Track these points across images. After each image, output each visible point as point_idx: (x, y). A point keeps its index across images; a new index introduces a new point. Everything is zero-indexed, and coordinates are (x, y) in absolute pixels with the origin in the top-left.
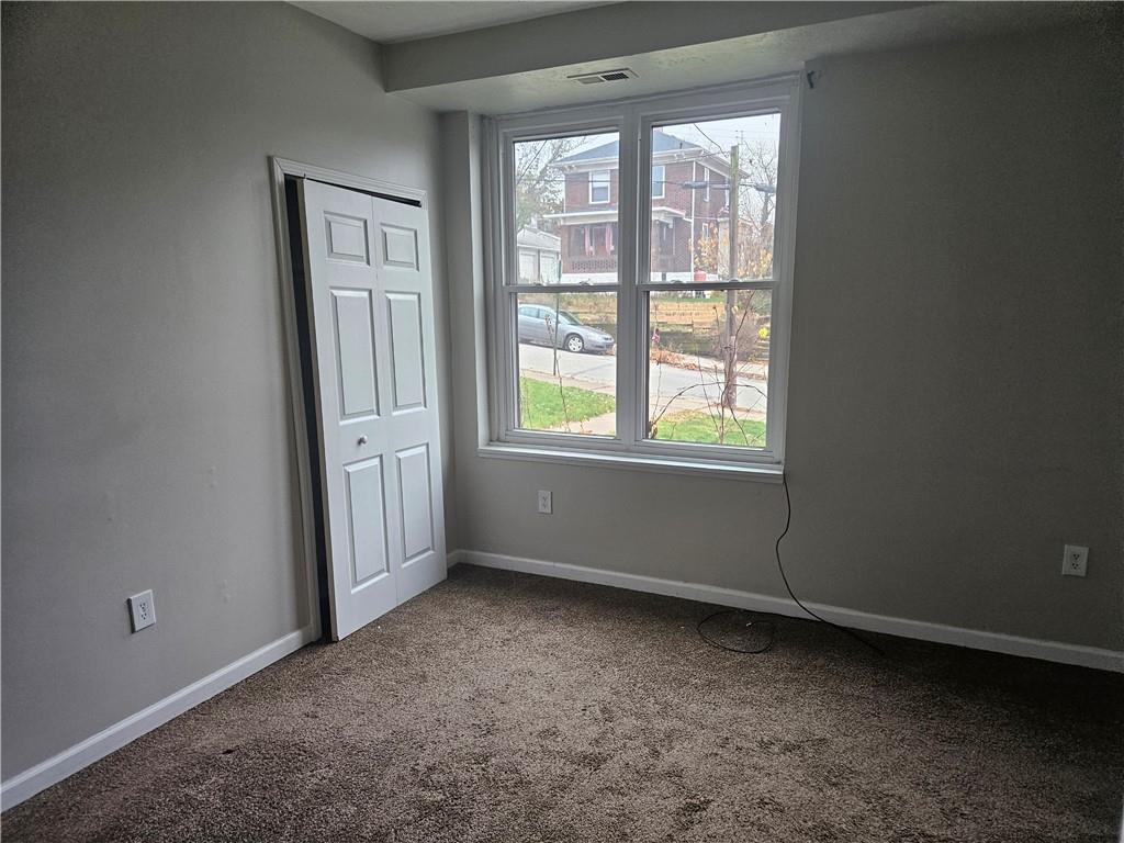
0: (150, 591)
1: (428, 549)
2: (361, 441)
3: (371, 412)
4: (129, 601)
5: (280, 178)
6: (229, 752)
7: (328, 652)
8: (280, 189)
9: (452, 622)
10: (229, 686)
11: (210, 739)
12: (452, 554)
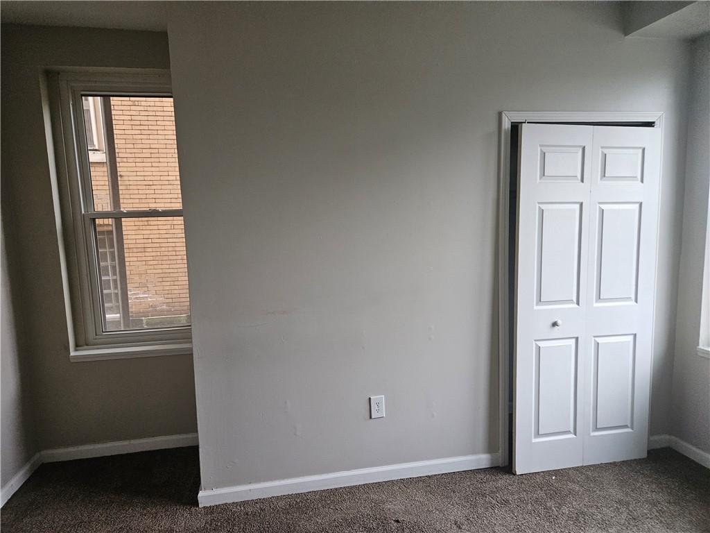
0: (383, 396)
1: (626, 426)
2: (555, 324)
3: (570, 301)
4: (370, 398)
5: (506, 125)
6: (398, 521)
7: (503, 480)
8: (506, 134)
9: (620, 502)
10: (430, 474)
11: (395, 506)
12: (655, 438)
